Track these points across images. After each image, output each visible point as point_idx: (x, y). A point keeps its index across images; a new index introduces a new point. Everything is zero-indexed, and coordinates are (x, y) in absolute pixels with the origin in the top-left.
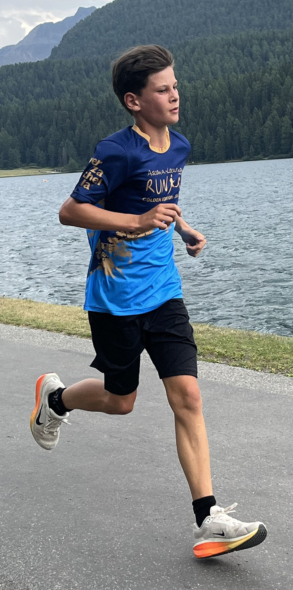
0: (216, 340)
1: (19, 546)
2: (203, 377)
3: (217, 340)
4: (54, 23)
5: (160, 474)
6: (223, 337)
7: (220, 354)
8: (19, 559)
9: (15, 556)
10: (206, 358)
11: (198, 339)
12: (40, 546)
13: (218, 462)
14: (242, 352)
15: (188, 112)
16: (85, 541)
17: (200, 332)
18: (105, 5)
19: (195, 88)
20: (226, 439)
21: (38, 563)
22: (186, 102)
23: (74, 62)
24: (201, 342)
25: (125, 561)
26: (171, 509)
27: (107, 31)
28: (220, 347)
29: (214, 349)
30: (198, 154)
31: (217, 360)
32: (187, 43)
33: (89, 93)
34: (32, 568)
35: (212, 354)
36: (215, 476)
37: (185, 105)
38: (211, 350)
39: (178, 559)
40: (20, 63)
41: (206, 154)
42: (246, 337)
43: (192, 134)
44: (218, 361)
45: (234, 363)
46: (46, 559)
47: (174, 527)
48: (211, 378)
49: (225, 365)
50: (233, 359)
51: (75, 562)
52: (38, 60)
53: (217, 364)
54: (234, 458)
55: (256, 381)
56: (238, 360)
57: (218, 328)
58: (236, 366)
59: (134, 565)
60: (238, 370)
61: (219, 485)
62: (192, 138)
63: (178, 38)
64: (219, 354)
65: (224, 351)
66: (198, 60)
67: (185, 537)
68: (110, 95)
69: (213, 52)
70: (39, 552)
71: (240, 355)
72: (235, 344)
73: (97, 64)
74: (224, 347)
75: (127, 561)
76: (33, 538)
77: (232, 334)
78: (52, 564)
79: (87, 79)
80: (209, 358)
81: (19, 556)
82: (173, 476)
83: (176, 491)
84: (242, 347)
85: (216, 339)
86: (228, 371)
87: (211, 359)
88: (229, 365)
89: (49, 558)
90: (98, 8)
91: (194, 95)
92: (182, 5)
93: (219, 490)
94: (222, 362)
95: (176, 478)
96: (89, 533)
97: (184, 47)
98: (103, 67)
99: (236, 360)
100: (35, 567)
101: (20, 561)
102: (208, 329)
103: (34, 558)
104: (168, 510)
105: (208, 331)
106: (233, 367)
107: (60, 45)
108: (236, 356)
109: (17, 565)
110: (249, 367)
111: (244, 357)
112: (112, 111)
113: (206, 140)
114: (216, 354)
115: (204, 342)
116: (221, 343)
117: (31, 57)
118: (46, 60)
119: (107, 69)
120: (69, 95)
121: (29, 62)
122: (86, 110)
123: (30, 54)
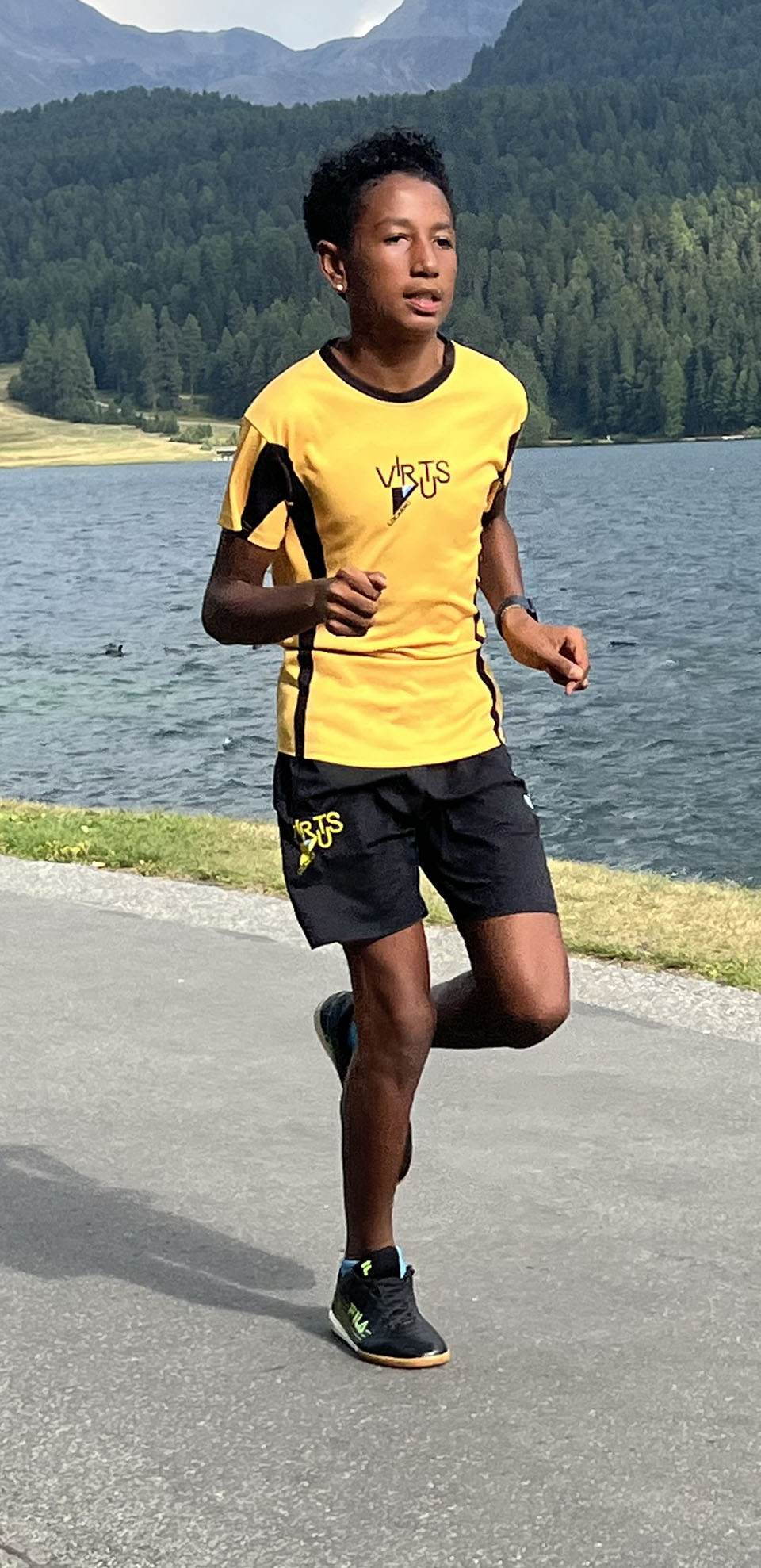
23: (544, 98)
52: (431, 88)
73: (615, 105)
76: (425, 1556)
79: (584, 153)
96: (599, 1545)
98: (634, 114)
107: (499, 43)
112: (658, 256)
117: (409, 77)
118: (455, 88)
119: (648, 123)
120: (526, 202)
121: (401, 93)
122: (579, 251)
123: (406, 69)
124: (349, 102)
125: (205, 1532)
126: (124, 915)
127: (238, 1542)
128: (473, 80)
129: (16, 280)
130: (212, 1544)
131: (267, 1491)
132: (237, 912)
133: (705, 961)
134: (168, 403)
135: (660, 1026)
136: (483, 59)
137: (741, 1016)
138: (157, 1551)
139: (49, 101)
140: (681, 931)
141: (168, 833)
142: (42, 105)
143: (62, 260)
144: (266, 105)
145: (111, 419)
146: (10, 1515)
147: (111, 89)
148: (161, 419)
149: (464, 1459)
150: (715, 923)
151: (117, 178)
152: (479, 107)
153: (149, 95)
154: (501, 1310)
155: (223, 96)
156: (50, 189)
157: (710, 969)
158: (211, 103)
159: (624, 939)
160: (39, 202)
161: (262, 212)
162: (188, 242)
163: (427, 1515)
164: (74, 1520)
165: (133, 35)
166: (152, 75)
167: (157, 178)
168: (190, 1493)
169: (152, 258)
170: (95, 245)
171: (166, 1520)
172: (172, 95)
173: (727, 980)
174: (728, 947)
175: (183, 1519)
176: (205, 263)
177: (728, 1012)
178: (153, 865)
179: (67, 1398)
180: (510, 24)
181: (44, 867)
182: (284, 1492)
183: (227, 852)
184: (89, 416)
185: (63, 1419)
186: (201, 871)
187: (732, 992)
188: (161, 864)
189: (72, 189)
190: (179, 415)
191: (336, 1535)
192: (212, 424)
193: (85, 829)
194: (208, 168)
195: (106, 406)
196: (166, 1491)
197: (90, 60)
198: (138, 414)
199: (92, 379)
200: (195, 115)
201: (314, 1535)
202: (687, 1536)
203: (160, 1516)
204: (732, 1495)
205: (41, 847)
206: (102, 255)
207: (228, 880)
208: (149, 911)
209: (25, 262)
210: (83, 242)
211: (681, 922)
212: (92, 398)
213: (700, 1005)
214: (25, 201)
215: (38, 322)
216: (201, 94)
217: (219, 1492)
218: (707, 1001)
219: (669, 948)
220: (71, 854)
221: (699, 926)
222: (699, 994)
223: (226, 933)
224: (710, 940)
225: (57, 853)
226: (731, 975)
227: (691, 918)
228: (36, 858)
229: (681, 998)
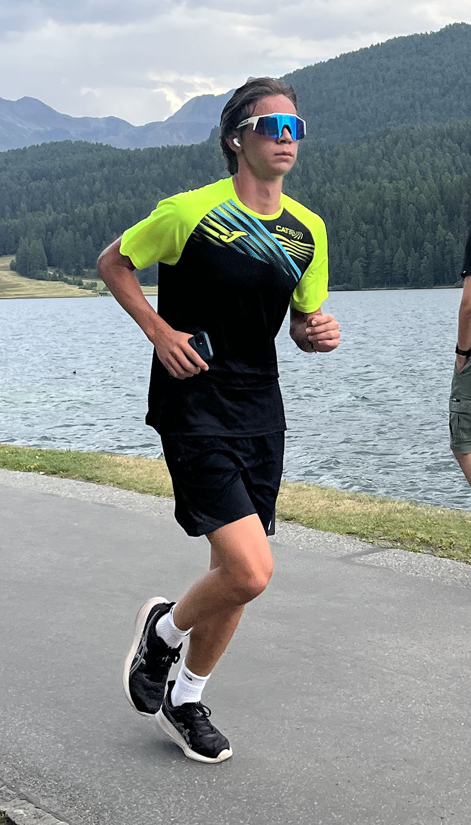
0: (418, 522)
1: (155, 791)
2: (401, 571)
3: (420, 522)
4: (216, 96)
5: (343, 697)
6: (427, 518)
7: (423, 541)
8: (155, 807)
9: (150, 803)
10: (405, 546)
11: (395, 520)
12: (184, 791)
13: (419, 682)
14: (451, 538)
15: (387, 220)
16: (243, 785)
17: (397, 511)
19: (397, 190)
20: (429, 653)
21: (180, 813)
22: (385, 208)
24: (399, 524)
25: (295, 811)
26: (356, 743)
28: (424, 532)
29: (416, 534)
30: (398, 276)
31: (419, 549)
32: (388, 132)
34: (172, 819)
35: (412, 540)
36: (414, 701)
37: (384, 211)
38: (412, 535)
39: (365, 809)
40: (168, 145)
41: (408, 276)
42: (456, 520)
43: (392, 250)
44: (421, 550)
45: (441, 552)
46: (191, 808)
47: (359, 767)
48: (410, 571)
49: (429, 556)
50: (440, 547)
51: (230, 812)
52: (193, 143)
53: (419, 553)
54: (438, 678)
55: (468, 577)
56: (446, 549)
57: (420, 507)
58: (443, 557)
59: (307, 816)
60: (446, 562)
61: (419, 713)
62: (391, 254)
63: (376, 122)
64: (421, 541)
65: (428, 537)
66: (402, 154)
67: (374, 781)
69: (422, 145)
70: (182, 798)
71: (448, 543)
72: (442, 528)
74: (428, 532)
75: (299, 812)
77: (438, 515)
78: (199, 814)
80: (408, 546)
81: (156, 803)
82: (360, 700)
83: (363, 721)
84: (451, 533)
85: (418, 520)
86: (433, 564)
87: (412, 546)
88: (434, 556)
89: (196, 806)
91: (396, 199)
92: (384, 81)
93: (418, 720)
94: (425, 552)
95: (363, 703)
96: (249, 775)
97: (384, 137)
99: (443, 549)
100: (176, 818)
101: (157, 810)
102: (408, 507)
103: (175, 806)
104: (353, 745)
105: (409, 510)
106: (439, 559)
108: (443, 544)
109: (152, 815)
110: (460, 559)
111: (453, 545)
113: (409, 258)
114: (417, 541)
115: (403, 525)
116: (424, 526)
117: (183, 139)
118: (203, 143)
121: (180, 145)
123: (183, 135)
125: (79, 768)
126: (53, 495)
128: (211, 140)
129: (14, 220)
130: (83, 774)
132: (101, 495)
133: (302, 517)
134: (79, 273)
135: (280, 546)
136: (215, 132)
137: (315, 541)
138: (59, 777)
139: (30, 145)
141: (73, 459)
142: (27, 147)
143: (34, 212)
144: (123, 149)
145: (54, 279)
147: (57, 141)
148: (75, 279)
150: (306, 501)
151: (59, 178)
152: (213, 151)
153: (73, 143)
155: (104, 144)
156: (30, 182)
157: (303, 521)
158: (99, 147)
160: (25, 188)
161: (120, 193)
162: (89, 206)
164: (23, 763)
165: (67, 118)
166: (75, 135)
167: (76, 178)
168: (73, 751)
169: (74, 211)
170: (49, 206)
171: (63, 763)
172: (83, 144)
173: (309, 525)
174: (310, 512)
175: (70, 762)
176: (96, 214)
177: (310, 539)
178: (66, 473)
179: (21, 709)
181: (19, 474)
183: (98, 468)
184: (45, 278)
186: (87, 476)
187: (312, 531)
188: (69, 473)
189: (39, 182)
190: (83, 277)
192: (97, 282)
193: (37, 457)
194: (98, 175)
195: (52, 273)
196: (63, 751)
197: (48, 128)
198: (65, 277)
199: (46, 262)
200: (92, 152)
201: (126, 770)
202: (286, 771)
203: (60, 761)
205: (18, 465)
206: (52, 209)
207: (98, 480)
208: (63, 494)
209: (18, 212)
210: (43, 205)
212: (46, 270)
213: (299, 536)
214: (19, 187)
215: (24, 238)
216: (95, 144)
217: (86, 751)
218: (301, 535)
219: (285, 511)
220: (30, 468)
221: (298, 502)
222: (298, 532)
223: (96, 503)
224: (303, 508)
225: (24, 468)
226: (312, 523)
227: (295, 499)
228: (16, 470)
229: (290, 533)
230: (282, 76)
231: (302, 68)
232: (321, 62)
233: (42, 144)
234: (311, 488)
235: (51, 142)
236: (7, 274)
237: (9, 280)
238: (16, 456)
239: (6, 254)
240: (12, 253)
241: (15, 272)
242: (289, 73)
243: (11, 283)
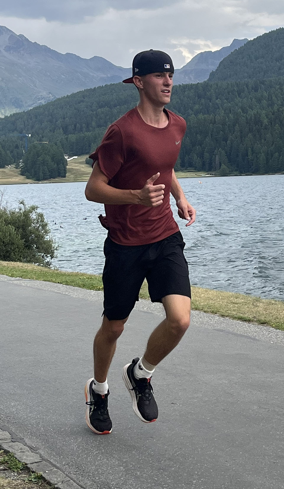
4: (213, 51)
18: (256, 37)
23: (228, 84)
27: (256, 58)
33: (240, 110)
40: (182, 84)
52: (199, 82)
68: (257, 112)
73: (247, 86)
79: (239, 98)
90: (249, 40)
98: (252, 88)
107: (217, 70)
112: (258, 126)
117: (192, 79)
118: (205, 82)
119: (256, 91)
120: (223, 111)
121: (190, 83)
122: (237, 124)
123: (192, 77)
124: (177, 86)
125: (134, 484)
127: (143, 487)
128: (209, 79)
129: (88, 133)
131: (151, 472)
133: (272, 322)
135: (258, 340)
136: (212, 74)
137: (281, 338)
139: (98, 86)
140: (265, 313)
142: (96, 87)
143: (101, 127)
146: (82, 477)
147: (114, 83)
149: (205, 465)
150: (274, 311)
151: (115, 106)
152: (211, 87)
154: (216, 422)
156: (98, 109)
157: (273, 324)
159: (249, 315)
160: (95, 112)
163: (195, 481)
164: (99, 479)
165: (120, 69)
167: (126, 106)
168: (130, 472)
171: (124, 480)
173: (277, 328)
174: (277, 318)
175: (128, 479)
177: (278, 337)
179: (97, 443)
180: (220, 65)
181: (93, 292)
182: (156, 473)
185: (96, 449)
187: (279, 331)
189: (103, 109)
191: (170, 486)
196: (124, 471)
197: (109, 75)
201: (164, 486)
204: (280, 479)
205: (92, 286)
207: (141, 296)
209: (91, 128)
211: (265, 311)
213: (270, 335)
214: (91, 112)
215: (94, 144)
217: (138, 472)
218: (272, 334)
219: (261, 318)
220: (100, 288)
221: (269, 312)
222: (270, 332)
223: (141, 311)
224: (272, 316)
225: (96, 288)
226: (278, 326)
227: (267, 310)
228: (91, 289)
229: (265, 333)
230: (255, 38)
231: (268, 32)
232: (280, 28)
233: (105, 86)
234: (277, 303)
235: (110, 84)
236: (83, 166)
237: (85, 170)
238: (91, 281)
239: (83, 154)
240: (87, 153)
241: (88, 165)
242: (260, 35)
243: (87, 172)
